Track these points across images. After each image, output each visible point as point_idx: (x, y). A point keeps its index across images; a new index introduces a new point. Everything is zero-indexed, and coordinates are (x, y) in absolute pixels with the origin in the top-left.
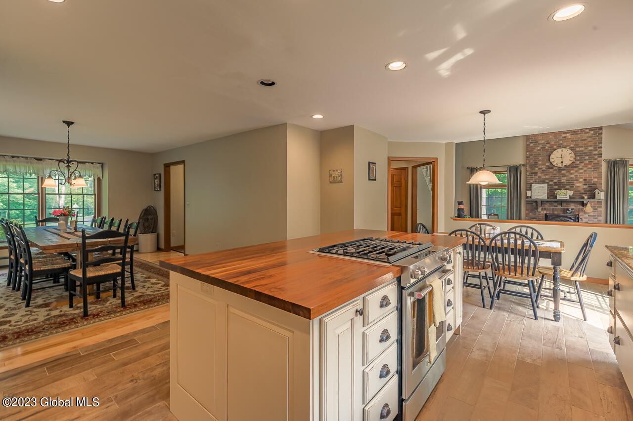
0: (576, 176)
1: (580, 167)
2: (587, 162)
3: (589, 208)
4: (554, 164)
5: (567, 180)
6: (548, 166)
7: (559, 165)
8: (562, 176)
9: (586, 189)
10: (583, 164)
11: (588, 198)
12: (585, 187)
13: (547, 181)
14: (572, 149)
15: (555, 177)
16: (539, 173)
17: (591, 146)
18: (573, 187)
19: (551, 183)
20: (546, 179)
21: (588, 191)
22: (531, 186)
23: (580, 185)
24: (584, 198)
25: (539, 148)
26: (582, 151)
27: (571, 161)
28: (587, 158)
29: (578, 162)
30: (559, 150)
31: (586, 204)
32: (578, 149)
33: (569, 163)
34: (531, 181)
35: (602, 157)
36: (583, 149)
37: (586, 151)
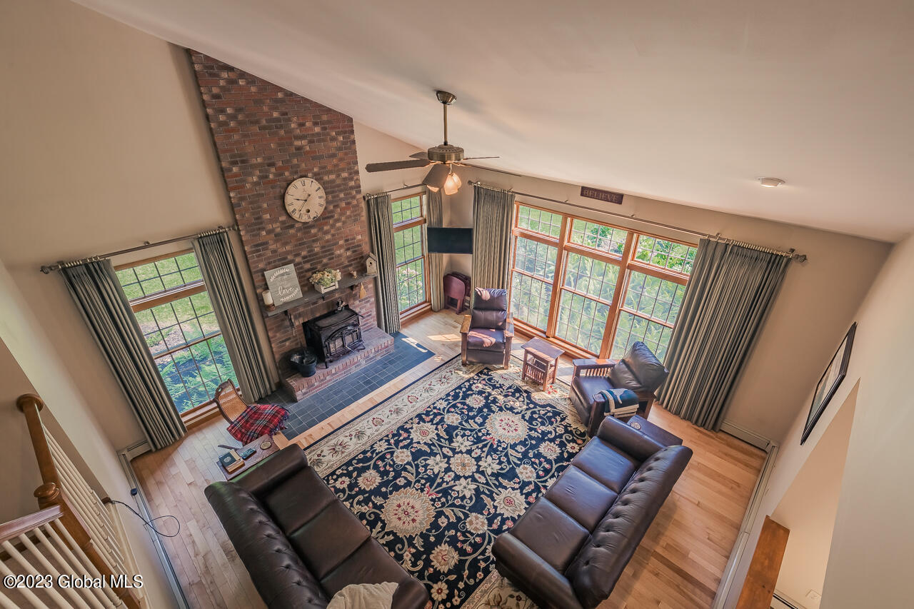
0: (333, 235)
1: (336, 216)
2: (343, 205)
3: (363, 291)
4: (296, 216)
5: (323, 247)
6: (283, 223)
7: (305, 219)
8: (314, 241)
9: (351, 256)
10: (339, 210)
11: (358, 276)
12: (349, 253)
13: (290, 257)
14: (318, 177)
15: (300, 244)
16: (271, 242)
17: (343, 170)
18: (332, 258)
19: (298, 260)
20: (288, 253)
21: (353, 260)
22: (263, 275)
23: (342, 251)
24: (352, 276)
25: (255, 179)
26: (333, 181)
27: (321, 205)
28: (342, 195)
29: (332, 208)
30: (298, 183)
32: (326, 178)
33: (319, 211)
34: (261, 266)
35: (359, 192)
36: (332, 177)
37: (338, 182)
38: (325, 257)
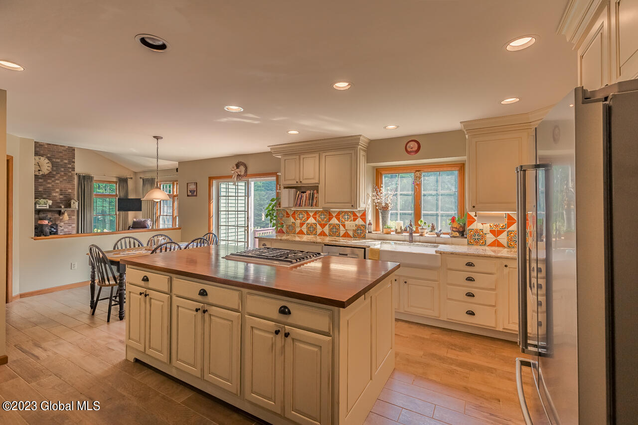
0: (53, 186)
1: (57, 178)
2: (63, 173)
3: (66, 216)
7: (37, 173)
8: (40, 185)
9: (63, 198)
10: (59, 175)
11: (65, 207)
12: (61, 197)
14: (49, 159)
17: (66, 159)
18: (51, 196)
21: (64, 201)
23: (57, 194)
24: (61, 207)
26: (58, 162)
27: (48, 170)
28: (62, 169)
29: (55, 173)
30: (36, 157)
31: (63, 213)
32: (54, 160)
33: (46, 172)
35: (74, 171)
36: (59, 161)
37: (62, 163)
38: (45, 194)
